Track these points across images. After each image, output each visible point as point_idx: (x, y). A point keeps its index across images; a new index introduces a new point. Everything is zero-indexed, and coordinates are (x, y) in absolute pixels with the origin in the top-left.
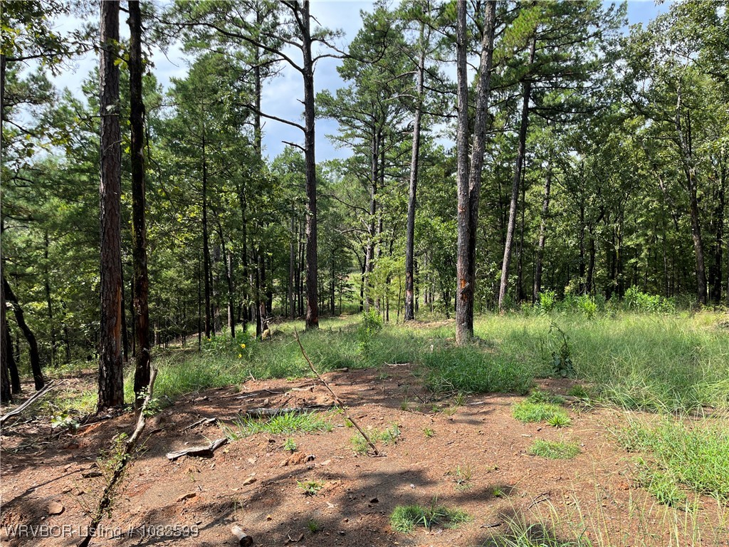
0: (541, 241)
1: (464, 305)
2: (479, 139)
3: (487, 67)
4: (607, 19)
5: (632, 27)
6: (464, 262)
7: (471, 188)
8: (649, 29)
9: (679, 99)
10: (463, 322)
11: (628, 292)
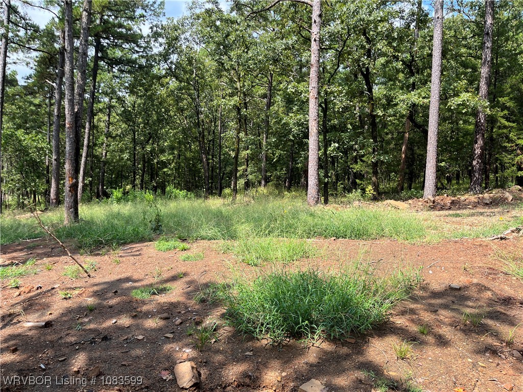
0: (104, 154)
1: (72, 196)
2: (81, 75)
3: (87, 23)
4: (152, 8)
5: (168, 19)
6: (71, 164)
7: (76, 110)
8: (178, 23)
9: (195, 71)
10: (71, 209)
11: (168, 189)
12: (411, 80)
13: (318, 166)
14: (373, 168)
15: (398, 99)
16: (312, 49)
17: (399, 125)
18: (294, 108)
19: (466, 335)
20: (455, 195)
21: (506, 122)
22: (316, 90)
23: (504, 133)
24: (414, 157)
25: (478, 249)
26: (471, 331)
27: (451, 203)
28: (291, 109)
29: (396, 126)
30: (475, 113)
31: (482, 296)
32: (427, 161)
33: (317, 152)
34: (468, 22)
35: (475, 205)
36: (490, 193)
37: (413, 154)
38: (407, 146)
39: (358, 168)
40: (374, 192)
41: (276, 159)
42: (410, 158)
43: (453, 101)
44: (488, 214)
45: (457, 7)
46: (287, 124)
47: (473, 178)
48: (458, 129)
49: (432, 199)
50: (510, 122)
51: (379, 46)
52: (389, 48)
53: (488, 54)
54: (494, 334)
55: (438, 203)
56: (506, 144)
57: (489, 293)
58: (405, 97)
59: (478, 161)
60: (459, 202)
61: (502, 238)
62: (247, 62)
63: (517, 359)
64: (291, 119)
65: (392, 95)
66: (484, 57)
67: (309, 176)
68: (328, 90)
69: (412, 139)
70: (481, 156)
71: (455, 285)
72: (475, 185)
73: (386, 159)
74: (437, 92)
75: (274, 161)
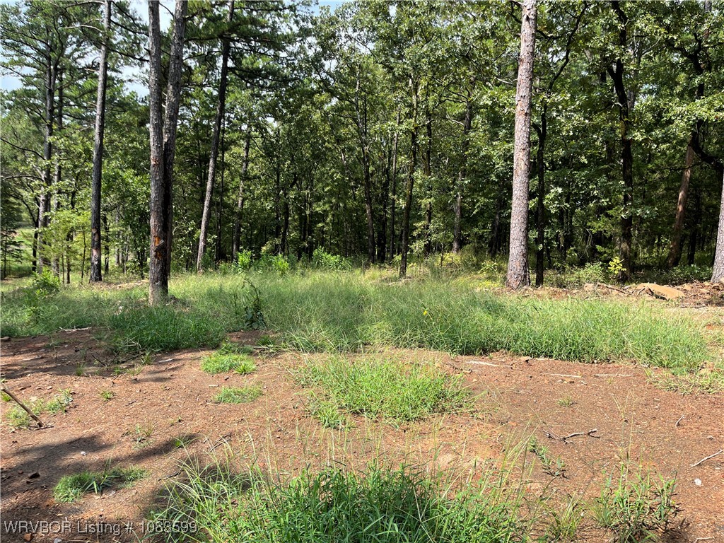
0: (240, 202)
1: (158, 263)
2: (173, 88)
3: (182, 12)
5: (322, 8)
6: (158, 218)
7: (166, 140)
8: (336, 13)
9: (358, 83)
10: (157, 282)
11: (316, 252)
12: (696, 81)
13: (527, 224)
14: (624, 229)
15: (672, 113)
16: (522, 35)
17: (674, 157)
18: (500, 133)
22: (527, 100)
24: (699, 210)
28: (496, 134)
29: (669, 159)
33: (525, 202)
37: (698, 205)
38: (687, 191)
39: (600, 227)
40: (623, 267)
41: (476, 211)
42: (693, 212)
46: (488, 158)
51: (640, 24)
52: (657, 27)
58: (684, 108)
62: (419, 61)
64: (495, 151)
65: (662, 106)
67: (511, 240)
68: (548, 100)
69: (697, 179)
73: (646, 214)
75: (474, 213)
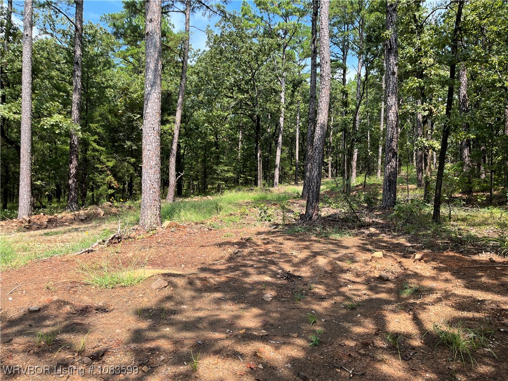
19: (39, 357)
20: (52, 214)
21: (97, 146)
23: (96, 155)
24: (8, 175)
25: (65, 265)
26: (44, 351)
27: (48, 221)
30: (68, 134)
31: (61, 311)
32: (21, 179)
34: (60, 47)
35: (72, 222)
36: (85, 210)
37: (7, 172)
42: (4, 176)
43: (46, 121)
44: (82, 229)
45: (49, 31)
47: (70, 196)
48: (56, 149)
49: (28, 219)
50: (101, 146)
53: (78, 82)
54: (68, 347)
55: (34, 223)
56: (98, 166)
57: (68, 307)
59: (74, 181)
60: (56, 220)
61: (88, 252)
63: (87, 365)
66: (74, 84)
69: (5, 155)
70: (76, 175)
71: (35, 307)
72: (72, 202)
74: (28, 109)
